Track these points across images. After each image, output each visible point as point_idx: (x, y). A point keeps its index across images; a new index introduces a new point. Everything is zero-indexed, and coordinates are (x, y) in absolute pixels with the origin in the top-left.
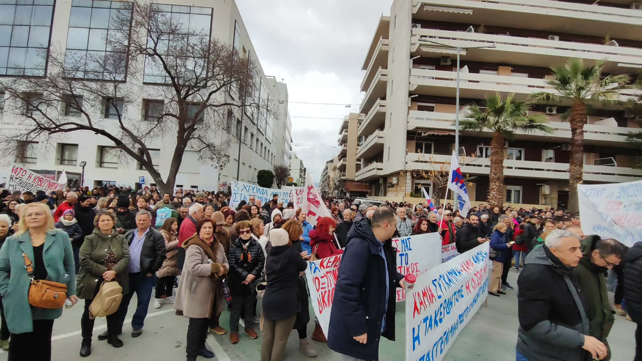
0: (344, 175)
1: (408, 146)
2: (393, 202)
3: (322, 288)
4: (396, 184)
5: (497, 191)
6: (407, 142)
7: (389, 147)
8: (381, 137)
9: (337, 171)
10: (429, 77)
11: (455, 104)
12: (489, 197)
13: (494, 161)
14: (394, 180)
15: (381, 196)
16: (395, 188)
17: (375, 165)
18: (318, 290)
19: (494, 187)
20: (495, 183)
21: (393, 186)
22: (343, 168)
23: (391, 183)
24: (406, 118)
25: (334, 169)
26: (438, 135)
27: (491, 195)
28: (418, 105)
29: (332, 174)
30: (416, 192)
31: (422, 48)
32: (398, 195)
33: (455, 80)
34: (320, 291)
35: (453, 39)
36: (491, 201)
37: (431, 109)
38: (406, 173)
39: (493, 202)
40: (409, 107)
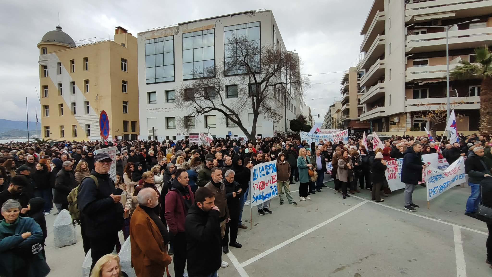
0: (348, 117)
1: (406, 94)
2: (396, 136)
3: (390, 172)
4: (397, 122)
5: (487, 122)
6: (406, 91)
7: (390, 95)
8: (383, 88)
9: (340, 114)
10: (422, 40)
11: (446, 56)
12: (480, 127)
13: (484, 100)
14: (396, 120)
15: (384, 131)
16: (396, 125)
17: (378, 109)
18: (388, 172)
19: (485, 119)
20: (485, 116)
21: (395, 124)
22: (346, 112)
23: (393, 122)
24: (404, 74)
25: (338, 111)
26: (432, 83)
27: (482, 126)
28: (414, 62)
29: (335, 116)
30: (415, 127)
31: (415, 18)
32: (400, 130)
33: (445, 38)
34: (389, 172)
35: (442, 6)
36: (481, 130)
37: (425, 63)
38: (406, 114)
39: (484, 131)
40: (406, 65)
